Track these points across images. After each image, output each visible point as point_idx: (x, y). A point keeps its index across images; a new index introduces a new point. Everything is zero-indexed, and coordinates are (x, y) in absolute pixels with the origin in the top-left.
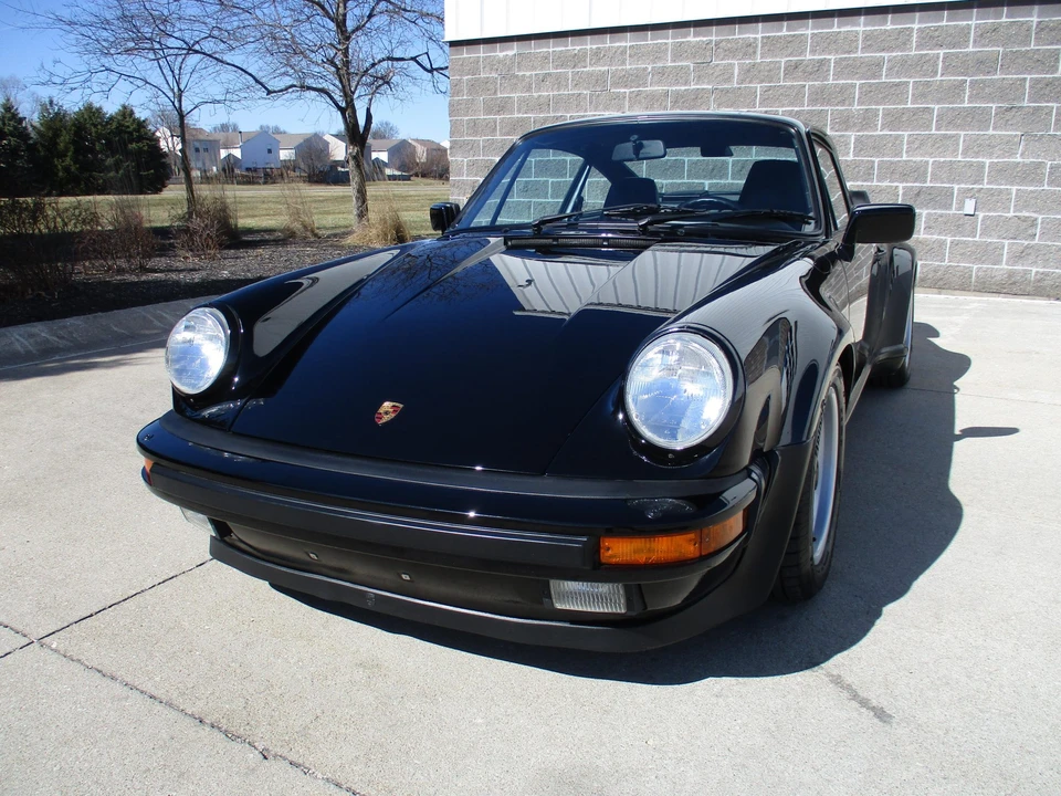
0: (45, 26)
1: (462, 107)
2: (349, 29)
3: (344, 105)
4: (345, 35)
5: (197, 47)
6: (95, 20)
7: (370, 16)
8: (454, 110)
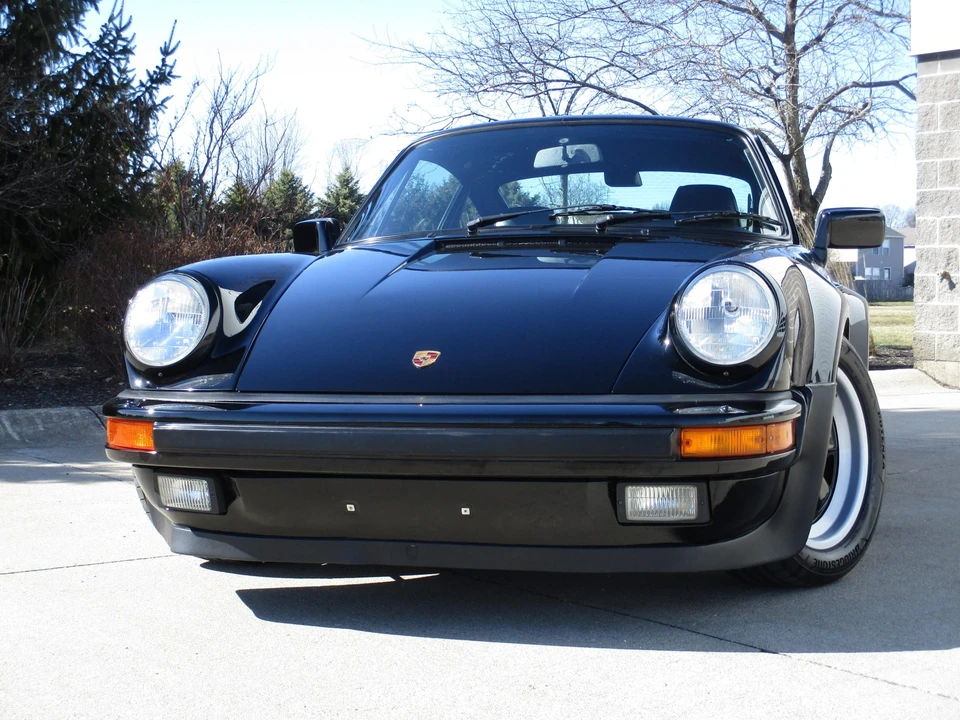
0: (400, 60)
1: (935, 144)
2: (799, 47)
3: (787, 152)
4: (793, 56)
5: (593, 81)
6: (460, 49)
7: (830, 25)
8: (923, 148)
